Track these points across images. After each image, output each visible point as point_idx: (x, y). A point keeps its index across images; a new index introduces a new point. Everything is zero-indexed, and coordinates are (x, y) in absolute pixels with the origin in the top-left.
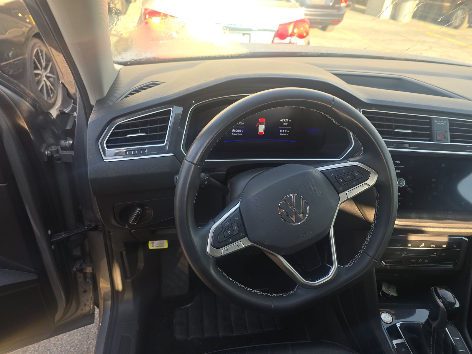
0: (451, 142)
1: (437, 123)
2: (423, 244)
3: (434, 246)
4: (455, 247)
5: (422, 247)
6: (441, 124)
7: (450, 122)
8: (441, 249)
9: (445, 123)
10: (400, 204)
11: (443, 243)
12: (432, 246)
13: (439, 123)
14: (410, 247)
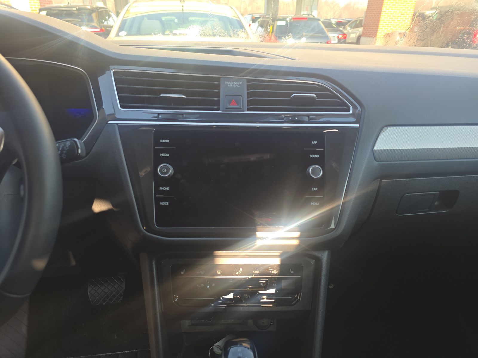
0: (248, 111)
1: (229, 85)
2: (241, 269)
3: (258, 272)
4: (292, 272)
5: (239, 275)
6: (234, 86)
7: (248, 84)
8: (270, 277)
9: (240, 85)
10: (169, 203)
11: (272, 267)
12: (255, 272)
13: (232, 86)
14: (219, 275)
